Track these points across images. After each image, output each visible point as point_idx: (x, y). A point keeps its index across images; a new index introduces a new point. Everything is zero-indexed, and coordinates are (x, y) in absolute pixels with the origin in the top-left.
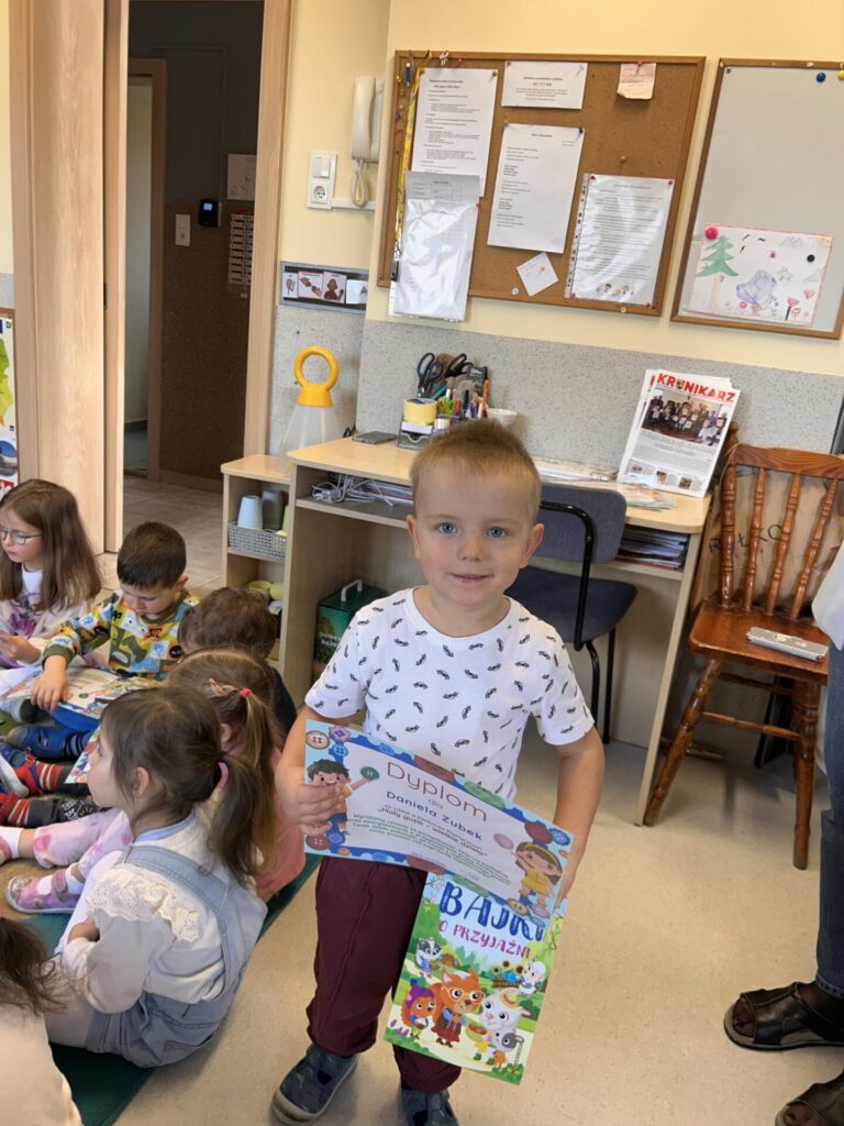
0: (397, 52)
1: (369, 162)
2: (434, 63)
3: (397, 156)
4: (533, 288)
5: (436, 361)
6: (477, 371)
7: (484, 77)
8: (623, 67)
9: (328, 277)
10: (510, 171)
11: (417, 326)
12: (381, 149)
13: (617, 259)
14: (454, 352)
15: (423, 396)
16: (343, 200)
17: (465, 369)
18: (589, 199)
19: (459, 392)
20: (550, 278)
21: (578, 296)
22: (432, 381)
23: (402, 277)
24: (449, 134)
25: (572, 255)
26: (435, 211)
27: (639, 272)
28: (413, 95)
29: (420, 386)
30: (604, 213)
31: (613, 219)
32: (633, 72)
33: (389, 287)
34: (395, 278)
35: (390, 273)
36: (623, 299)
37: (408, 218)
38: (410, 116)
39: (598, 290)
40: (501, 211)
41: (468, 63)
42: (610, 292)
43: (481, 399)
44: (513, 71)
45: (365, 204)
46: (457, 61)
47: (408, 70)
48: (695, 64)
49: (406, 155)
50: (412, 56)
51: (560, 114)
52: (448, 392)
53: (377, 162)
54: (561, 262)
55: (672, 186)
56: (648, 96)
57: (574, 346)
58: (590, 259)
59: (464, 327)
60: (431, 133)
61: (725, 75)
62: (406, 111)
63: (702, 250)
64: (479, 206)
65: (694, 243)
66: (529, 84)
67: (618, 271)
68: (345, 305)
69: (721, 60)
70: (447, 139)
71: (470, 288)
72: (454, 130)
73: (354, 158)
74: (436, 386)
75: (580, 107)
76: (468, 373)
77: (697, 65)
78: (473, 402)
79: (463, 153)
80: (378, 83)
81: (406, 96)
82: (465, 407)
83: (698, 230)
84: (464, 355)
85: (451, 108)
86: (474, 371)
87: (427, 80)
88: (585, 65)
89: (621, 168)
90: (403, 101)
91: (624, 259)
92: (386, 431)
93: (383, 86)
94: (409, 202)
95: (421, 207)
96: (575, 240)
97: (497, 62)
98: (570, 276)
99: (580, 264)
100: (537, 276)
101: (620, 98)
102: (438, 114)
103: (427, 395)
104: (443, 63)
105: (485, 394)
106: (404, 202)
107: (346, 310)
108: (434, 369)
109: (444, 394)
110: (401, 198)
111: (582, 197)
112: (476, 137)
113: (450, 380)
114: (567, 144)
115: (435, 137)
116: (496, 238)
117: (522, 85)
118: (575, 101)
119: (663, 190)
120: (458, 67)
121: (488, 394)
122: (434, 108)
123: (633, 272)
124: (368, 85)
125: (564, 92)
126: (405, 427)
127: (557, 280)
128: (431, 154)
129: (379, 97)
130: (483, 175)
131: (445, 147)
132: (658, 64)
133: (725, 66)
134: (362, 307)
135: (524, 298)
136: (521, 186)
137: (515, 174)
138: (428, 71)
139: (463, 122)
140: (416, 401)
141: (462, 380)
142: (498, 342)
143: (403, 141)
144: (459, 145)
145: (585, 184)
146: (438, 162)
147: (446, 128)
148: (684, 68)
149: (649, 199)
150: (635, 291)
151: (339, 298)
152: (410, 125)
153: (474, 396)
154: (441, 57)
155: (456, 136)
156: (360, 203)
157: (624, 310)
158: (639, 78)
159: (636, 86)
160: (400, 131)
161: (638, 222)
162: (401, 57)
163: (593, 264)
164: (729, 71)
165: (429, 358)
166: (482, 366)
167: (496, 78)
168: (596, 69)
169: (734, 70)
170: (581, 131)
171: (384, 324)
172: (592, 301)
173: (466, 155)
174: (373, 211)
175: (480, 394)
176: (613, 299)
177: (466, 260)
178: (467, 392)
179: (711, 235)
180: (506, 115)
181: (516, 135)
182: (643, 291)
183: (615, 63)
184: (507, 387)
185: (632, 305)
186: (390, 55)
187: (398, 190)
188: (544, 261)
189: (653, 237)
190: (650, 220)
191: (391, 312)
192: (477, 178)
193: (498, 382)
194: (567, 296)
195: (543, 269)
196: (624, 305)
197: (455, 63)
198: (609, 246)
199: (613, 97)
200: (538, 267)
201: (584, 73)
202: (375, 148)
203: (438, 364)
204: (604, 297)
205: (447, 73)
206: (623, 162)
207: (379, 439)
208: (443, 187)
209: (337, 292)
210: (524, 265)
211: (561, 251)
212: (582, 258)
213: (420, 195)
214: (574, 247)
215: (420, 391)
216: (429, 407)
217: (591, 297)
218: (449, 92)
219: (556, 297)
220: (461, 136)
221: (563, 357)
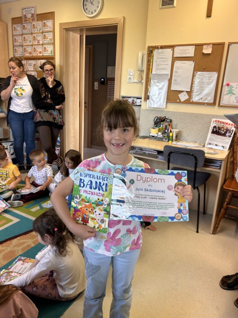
0: (148, 46)
1: (142, 71)
2: (157, 48)
3: (148, 70)
4: (182, 100)
5: (158, 118)
6: (169, 120)
7: (169, 51)
8: (204, 46)
9: (132, 99)
10: (176, 72)
11: (154, 110)
12: (145, 68)
13: (204, 92)
14: (163, 116)
15: (155, 127)
16: (136, 80)
17: (166, 120)
18: (196, 78)
19: (164, 126)
20: (187, 97)
21: (194, 101)
22: (157, 123)
23: (150, 99)
24: (161, 64)
25: (192, 91)
26: (158, 83)
27: (210, 95)
28: (152, 56)
29: (155, 124)
30: (200, 81)
31: (202, 82)
32: (206, 47)
33: (147, 101)
34: (148, 99)
35: (147, 98)
36: (205, 102)
37: (151, 85)
38: (152, 61)
39: (199, 100)
40: (174, 82)
41: (165, 48)
42: (202, 100)
43: (170, 127)
44: (176, 49)
45: (141, 81)
46: (162, 47)
47: (151, 50)
48: (222, 44)
49: (151, 70)
50: (152, 47)
51: (188, 58)
52: (162, 126)
53: (144, 71)
54: (190, 93)
55: (217, 74)
56: (210, 52)
57: (193, 113)
58: (197, 92)
59: (165, 110)
60: (157, 65)
61: (230, 46)
62: (150, 59)
63: (226, 89)
64: (169, 81)
65: (223, 87)
66: (180, 51)
67: (204, 95)
68: (136, 105)
69: (229, 42)
70: (161, 65)
71: (167, 100)
72: (163, 63)
73: (138, 70)
74: (158, 124)
75: (193, 56)
76: (166, 121)
77: (223, 44)
78: (168, 128)
79: (164, 69)
80: (144, 53)
81: (150, 56)
82: (166, 129)
83: (224, 84)
84: (165, 117)
85: (162, 58)
86: (168, 120)
87: (155, 52)
88: (194, 46)
89: (204, 70)
90: (150, 57)
91: (206, 92)
92: (146, 135)
93: (145, 53)
94: (151, 81)
95: (154, 81)
96: (193, 88)
97: (172, 47)
98: (192, 97)
99: (194, 93)
100: (183, 97)
101: (203, 54)
102: (158, 60)
103: (156, 127)
104: (159, 48)
105: (171, 126)
106: (150, 81)
107: (136, 106)
108: (158, 120)
109: (160, 126)
110: (149, 80)
111: (194, 77)
112: (168, 64)
113: (162, 123)
114: (190, 65)
115: (158, 65)
116: (173, 88)
117: (178, 52)
118: (192, 55)
119: (215, 75)
120: (163, 49)
121: (172, 126)
122: (157, 58)
123: (207, 95)
124: (142, 53)
125: (189, 53)
126: (151, 134)
127: (188, 98)
128: (157, 69)
129: (144, 56)
130: (169, 73)
131: (160, 67)
132: (213, 45)
133: (230, 44)
134: (140, 106)
135: (180, 102)
136: (179, 76)
137: (177, 73)
138: (156, 50)
139: (164, 61)
140: (153, 128)
141: (165, 123)
142: (174, 113)
143: (150, 66)
144: (163, 67)
145: (195, 74)
146: (158, 71)
147: (160, 63)
148: (220, 45)
149: (211, 77)
150: (209, 100)
151: (135, 104)
152: (151, 63)
153: (168, 126)
154: (159, 47)
155: (163, 65)
156: (140, 81)
157: (206, 104)
158: (208, 48)
159: (207, 50)
160: (149, 64)
161: (209, 83)
162: (149, 47)
163: (197, 93)
164: (231, 45)
165: (157, 118)
166: (170, 119)
167: (172, 51)
168: (197, 47)
169: (232, 45)
170: (194, 62)
171: (146, 110)
172: (198, 102)
173: (166, 69)
174: (143, 83)
175: (170, 126)
176: (203, 102)
177: (166, 94)
178: (166, 126)
179: (228, 85)
180: (175, 59)
181: (177, 64)
182: (211, 99)
183: (202, 45)
184: (177, 124)
185: (208, 103)
186: (147, 47)
187: (149, 78)
188: (185, 93)
189: (213, 86)
190: (212, 82)
191: (147, 107)
192: (168, 74)
193: (174, 123)
194: (191, 101)
195: (185, 95)
196: (206, 103)
197: (162, 48)
198: (202, 89)
199: (202, 53)
200: (183, 95)
201: (194, 48)
202: (143, 68)
203: (159, 119)
204: (201, 101)
205: (160, 50)
206: (204, 68)
207: (144, 137)
208: (160, 77)
209: (134, 102)
210: (180, 94)
211: (189, 90)
212: (195, 92)
213: (154, 79)
214: (193, 89)
215: (154, 126)
216: (157, 129)
217: (197, 101)
218: (161, 54)
219: (188, 102)
220: (164, 65)
221: (191, 116)
